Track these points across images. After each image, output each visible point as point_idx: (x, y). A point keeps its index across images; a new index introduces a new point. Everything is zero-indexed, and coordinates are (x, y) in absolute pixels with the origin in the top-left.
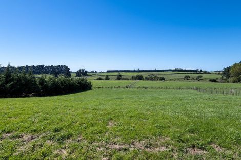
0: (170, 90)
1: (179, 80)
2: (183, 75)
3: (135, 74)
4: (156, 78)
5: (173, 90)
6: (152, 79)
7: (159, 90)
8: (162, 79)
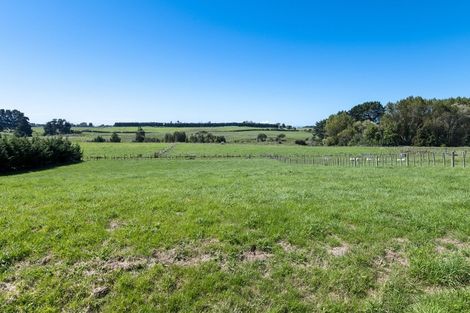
0: (234, 160)
1: (248, 141)
2: (255, 134)
3: (172, 131)
4: (210, 139)
5: (239, 161)
6: (203, 141)
7: (215, 160)
8: (221, 140)
